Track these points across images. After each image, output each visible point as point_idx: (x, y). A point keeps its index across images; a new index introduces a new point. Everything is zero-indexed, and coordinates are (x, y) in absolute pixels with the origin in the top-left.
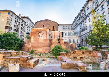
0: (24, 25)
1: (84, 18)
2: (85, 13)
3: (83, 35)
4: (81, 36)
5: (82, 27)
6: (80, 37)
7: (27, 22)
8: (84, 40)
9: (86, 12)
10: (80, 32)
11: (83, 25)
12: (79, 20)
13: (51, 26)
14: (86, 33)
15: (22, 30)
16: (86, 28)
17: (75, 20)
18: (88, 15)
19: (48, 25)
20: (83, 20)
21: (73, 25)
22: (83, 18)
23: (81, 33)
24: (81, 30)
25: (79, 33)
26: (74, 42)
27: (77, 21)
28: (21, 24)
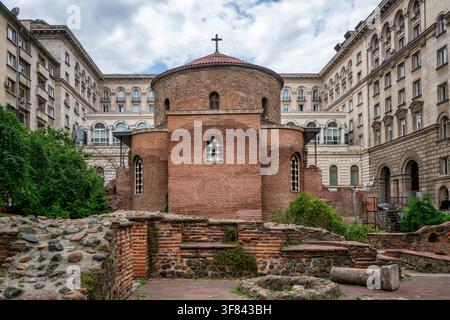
0: (50, 82)
1: (406, 41)
2: (418, 13)
3: (394, 142)
4: (381, 147)
5: (389, 99)
6: (370, 151)
7: (62, 60)
8: (394, 170)
9: (422, 7)
10: (376, 126)
11: (394, 83)
12: (373, 50)
13: (252, 97)
14: (416, 134)
15: (43, 111)
16: (418, 107)
17: (343, 51)
18: (434, 26)
19: (239, 88)
20: (397, 56)
21: (327, 82)
22: (402, 40)
23: (383, 131)
24: (382, 116)
25: (366, 131)
26: (333, 181)
27: (353, 57)
28: (36, 76)
